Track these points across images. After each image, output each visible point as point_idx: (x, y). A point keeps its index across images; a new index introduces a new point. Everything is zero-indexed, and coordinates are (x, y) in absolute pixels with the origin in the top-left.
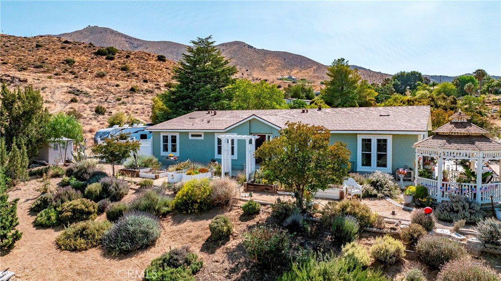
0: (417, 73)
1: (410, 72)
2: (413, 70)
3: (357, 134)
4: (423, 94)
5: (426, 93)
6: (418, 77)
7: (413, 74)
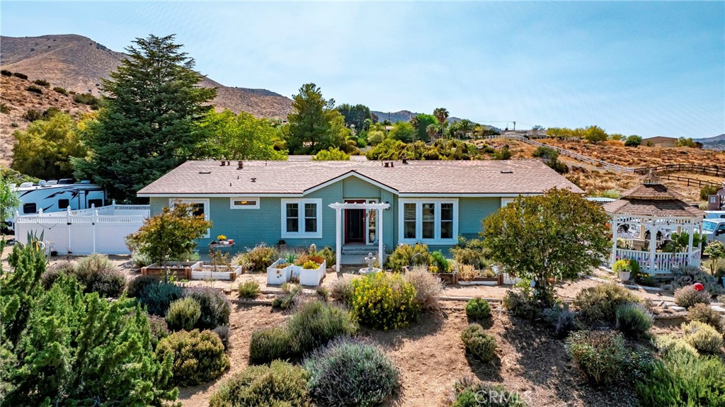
0: (364, 107)
1: (355, 106)
2: (359, 104)
3: (500, 197)
4: (377, 135)
5: (381, 135)
6: (366, 112)
7: (360, 108)
